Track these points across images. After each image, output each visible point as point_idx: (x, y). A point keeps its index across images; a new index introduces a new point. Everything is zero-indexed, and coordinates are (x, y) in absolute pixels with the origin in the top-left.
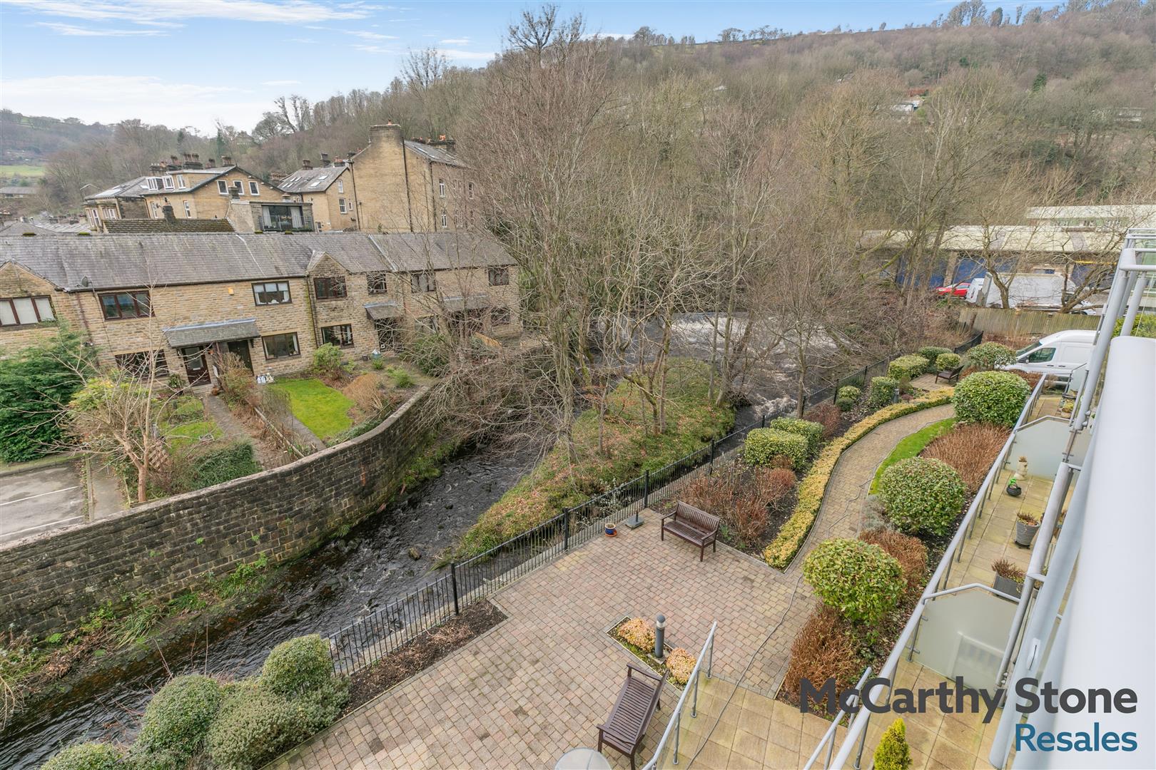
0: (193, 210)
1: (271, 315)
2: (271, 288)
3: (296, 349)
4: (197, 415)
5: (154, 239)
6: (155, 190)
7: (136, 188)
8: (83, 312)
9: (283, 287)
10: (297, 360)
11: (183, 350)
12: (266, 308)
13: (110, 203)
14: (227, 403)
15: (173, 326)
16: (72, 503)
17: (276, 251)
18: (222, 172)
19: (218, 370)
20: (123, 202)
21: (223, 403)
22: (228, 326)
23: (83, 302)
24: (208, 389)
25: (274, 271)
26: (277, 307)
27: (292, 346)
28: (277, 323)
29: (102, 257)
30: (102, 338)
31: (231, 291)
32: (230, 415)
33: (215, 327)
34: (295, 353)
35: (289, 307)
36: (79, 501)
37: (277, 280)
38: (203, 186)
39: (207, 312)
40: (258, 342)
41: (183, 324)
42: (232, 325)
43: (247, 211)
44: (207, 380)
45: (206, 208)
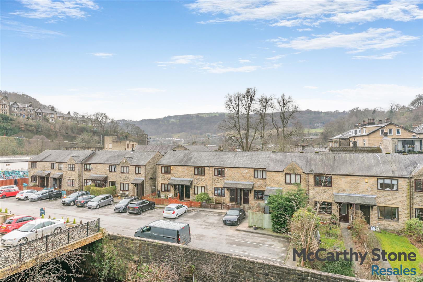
0: (367, 143)
1: (385, 195)
2: (388, 181)
3: (397, 217)
4: (337, 236)
5: (340, 155)
6: (354, 135)
7: (348, 134)
8: (308, 182)
9: (394, 182)
10: (396, 223)
11: (339, 204)
12: (383, 191)
13: (337, 141)
14: (352, 235)
15: (338, 193)
16: (283, 255)
17: (395, 163)
18: (383, 125)
19: (353, 218)
20: (341, 140)
21: (351, 235)
22: (362, 197)
23: (309, 178)
24: (346, 225)
25: (391, 173)
26: (389, 192)
27: (394, 214)
28: (388, 200)
29: (320, 161)
30: (312, 193)
31: (367, 181)
32: (352, 241)
33: (355, 196)
34: (395, 219)
35: (396, 193)
36: (285, 255)
37: (391, 178)
38: (373, 132)
39: (353, 189)
40: (375, 209)
41: (342, 193)
42: (363, 197)
43: (390, 143)
44: (347, 221)
45: (373, 142)
